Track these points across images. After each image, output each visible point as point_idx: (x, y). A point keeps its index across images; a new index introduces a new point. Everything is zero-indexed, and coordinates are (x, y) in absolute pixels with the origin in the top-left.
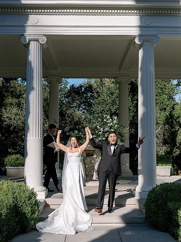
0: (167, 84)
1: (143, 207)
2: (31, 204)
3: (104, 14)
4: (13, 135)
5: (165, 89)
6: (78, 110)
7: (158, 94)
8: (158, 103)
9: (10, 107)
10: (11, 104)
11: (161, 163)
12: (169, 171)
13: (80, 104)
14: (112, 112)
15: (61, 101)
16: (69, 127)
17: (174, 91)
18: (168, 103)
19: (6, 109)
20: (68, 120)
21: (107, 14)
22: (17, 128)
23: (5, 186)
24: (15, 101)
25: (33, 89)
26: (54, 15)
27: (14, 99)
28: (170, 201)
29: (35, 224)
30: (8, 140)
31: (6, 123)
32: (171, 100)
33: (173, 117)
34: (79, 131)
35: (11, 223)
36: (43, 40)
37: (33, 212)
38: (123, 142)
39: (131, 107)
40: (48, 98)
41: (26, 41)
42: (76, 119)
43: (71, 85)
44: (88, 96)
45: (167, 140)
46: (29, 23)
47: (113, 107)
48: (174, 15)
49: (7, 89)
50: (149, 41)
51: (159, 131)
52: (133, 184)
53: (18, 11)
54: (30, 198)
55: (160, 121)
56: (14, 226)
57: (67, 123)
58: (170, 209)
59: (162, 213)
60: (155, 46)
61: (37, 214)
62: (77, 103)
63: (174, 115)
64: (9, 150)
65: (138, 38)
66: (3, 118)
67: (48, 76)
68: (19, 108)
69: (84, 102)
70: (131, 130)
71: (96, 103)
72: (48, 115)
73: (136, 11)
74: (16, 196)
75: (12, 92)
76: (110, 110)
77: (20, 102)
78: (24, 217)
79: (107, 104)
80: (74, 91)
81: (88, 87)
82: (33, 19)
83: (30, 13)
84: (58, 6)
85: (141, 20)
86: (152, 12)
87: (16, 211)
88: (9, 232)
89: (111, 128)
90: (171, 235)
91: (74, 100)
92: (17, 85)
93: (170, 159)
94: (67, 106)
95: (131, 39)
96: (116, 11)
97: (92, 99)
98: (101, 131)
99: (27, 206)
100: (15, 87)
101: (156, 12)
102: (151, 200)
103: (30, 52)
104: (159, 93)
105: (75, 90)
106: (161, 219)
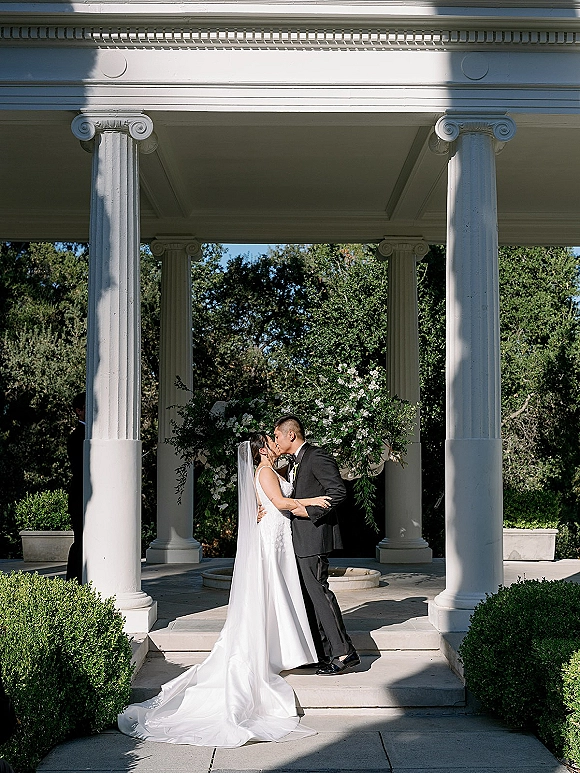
0: (552, 257)
1: (458, 656)
2: (105, 648)
3: (337, 45)
4: (40, 426)
5: (543, 271)
6: (257, 340)
7: (522, 291)
8: (521, 320)
9: (28, 332)
10: (33, 321)
11: (523, 518)
12: (550, 545)
13: (264, 322)
14: (366, 350)
15: (198, 310)
16: (225, 404)
17: (573, 278)
18: (554, 319)
19: (16, 338)
20: (224, 374)
21: (346, 46)
22: (51, 402)
23: (23, 591)
24: (44, 310)
25: (109, 283)
26: (176, 48)
27: (41, 303)
28: (542, 636)
29: (118, 709)
30: (22, 439)
31: (16, 385)
32: (564, 309)
33: (572, 365)
34: (258, 417)
35: (46, 704)
36: (141, 129)
37: (112, 673)
38: (398, 450)
39: (429, 333)
40: (155, 302)
41: (88, 133)
42: (250, 371)
43: (233, 257)
44: (289, 297)
45: (552, 441)
46: (98, 74)
47: (369, 335)
48: (561, 48)
49: (16, 271)
50: (481, 132)
51: (524, 412)
52: (430, 585)
53: (61, 35)
54: (102, 629)
55: (525, 377)
56: (53, 714)
57: (220, 386)
58: (540, 661)
59: (517, 674)
60: (500, 145)
61: (123, 678)
62: (254, 317)
63: (574, 359)
64: (27, 475)
65: (443, 124)
66: (6, 367)
67: (158, 235)
68: (60, 336)
69: (275, 314)
70: (431, 410)
71: (314, 322)
72: (155, 359)
73: (436, 38)
74: (60, 622)
75: (34, 282)
76: (362, 344)
77: (62, 313)
78: (83, 686)
79: (351, 326)
80: (244, 280)
81: (289, 266)
82: (110, 61)
83: (102, 44)
84: (192, 21)
85: (454, 65)
86: (490, 39)
87: (60, 669)
88: (37, 733)
89: (359, 406)
90: (543, 742)
91: (243, 308)
92: (50, 257)
93: (552, 505)
94: (219, 329)
95: (424, 124)
96: (374, 37)
97: (301, 306)
98: (327, 417)
99: (94, 653)
100: (44, 265)
101: (503, 39)
102: (481, 632)
103: (102, 167)
104: (525, 287)
105: (247, 274)
106: (513, 693)
